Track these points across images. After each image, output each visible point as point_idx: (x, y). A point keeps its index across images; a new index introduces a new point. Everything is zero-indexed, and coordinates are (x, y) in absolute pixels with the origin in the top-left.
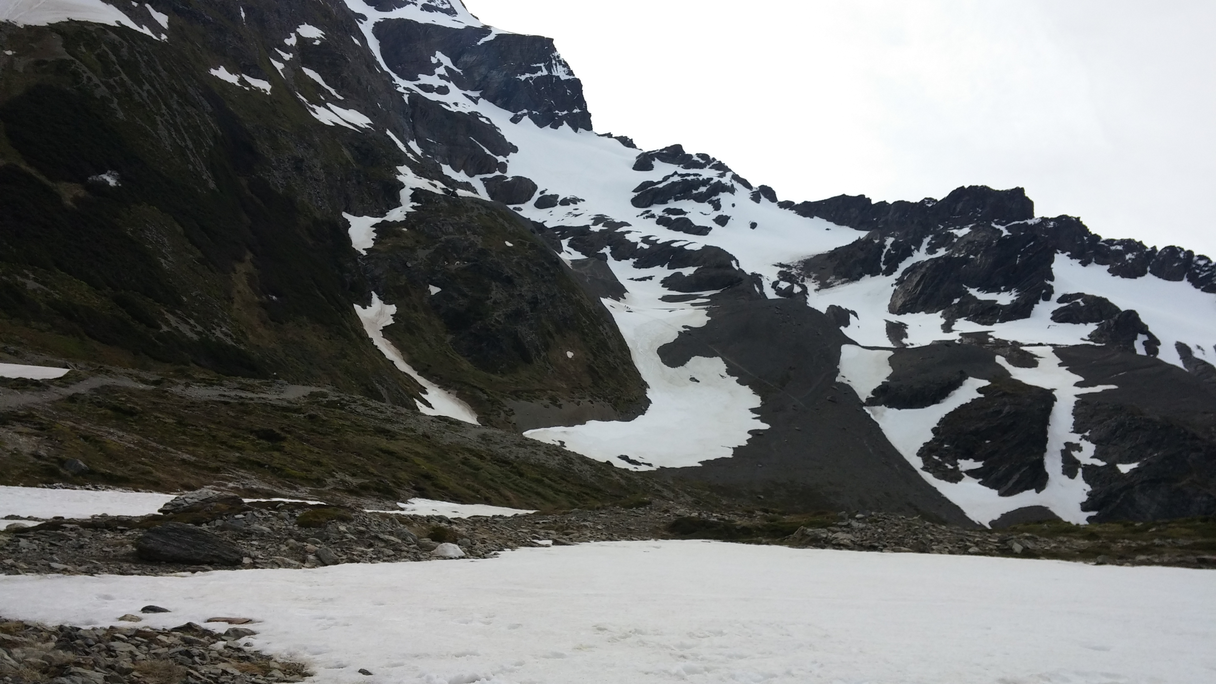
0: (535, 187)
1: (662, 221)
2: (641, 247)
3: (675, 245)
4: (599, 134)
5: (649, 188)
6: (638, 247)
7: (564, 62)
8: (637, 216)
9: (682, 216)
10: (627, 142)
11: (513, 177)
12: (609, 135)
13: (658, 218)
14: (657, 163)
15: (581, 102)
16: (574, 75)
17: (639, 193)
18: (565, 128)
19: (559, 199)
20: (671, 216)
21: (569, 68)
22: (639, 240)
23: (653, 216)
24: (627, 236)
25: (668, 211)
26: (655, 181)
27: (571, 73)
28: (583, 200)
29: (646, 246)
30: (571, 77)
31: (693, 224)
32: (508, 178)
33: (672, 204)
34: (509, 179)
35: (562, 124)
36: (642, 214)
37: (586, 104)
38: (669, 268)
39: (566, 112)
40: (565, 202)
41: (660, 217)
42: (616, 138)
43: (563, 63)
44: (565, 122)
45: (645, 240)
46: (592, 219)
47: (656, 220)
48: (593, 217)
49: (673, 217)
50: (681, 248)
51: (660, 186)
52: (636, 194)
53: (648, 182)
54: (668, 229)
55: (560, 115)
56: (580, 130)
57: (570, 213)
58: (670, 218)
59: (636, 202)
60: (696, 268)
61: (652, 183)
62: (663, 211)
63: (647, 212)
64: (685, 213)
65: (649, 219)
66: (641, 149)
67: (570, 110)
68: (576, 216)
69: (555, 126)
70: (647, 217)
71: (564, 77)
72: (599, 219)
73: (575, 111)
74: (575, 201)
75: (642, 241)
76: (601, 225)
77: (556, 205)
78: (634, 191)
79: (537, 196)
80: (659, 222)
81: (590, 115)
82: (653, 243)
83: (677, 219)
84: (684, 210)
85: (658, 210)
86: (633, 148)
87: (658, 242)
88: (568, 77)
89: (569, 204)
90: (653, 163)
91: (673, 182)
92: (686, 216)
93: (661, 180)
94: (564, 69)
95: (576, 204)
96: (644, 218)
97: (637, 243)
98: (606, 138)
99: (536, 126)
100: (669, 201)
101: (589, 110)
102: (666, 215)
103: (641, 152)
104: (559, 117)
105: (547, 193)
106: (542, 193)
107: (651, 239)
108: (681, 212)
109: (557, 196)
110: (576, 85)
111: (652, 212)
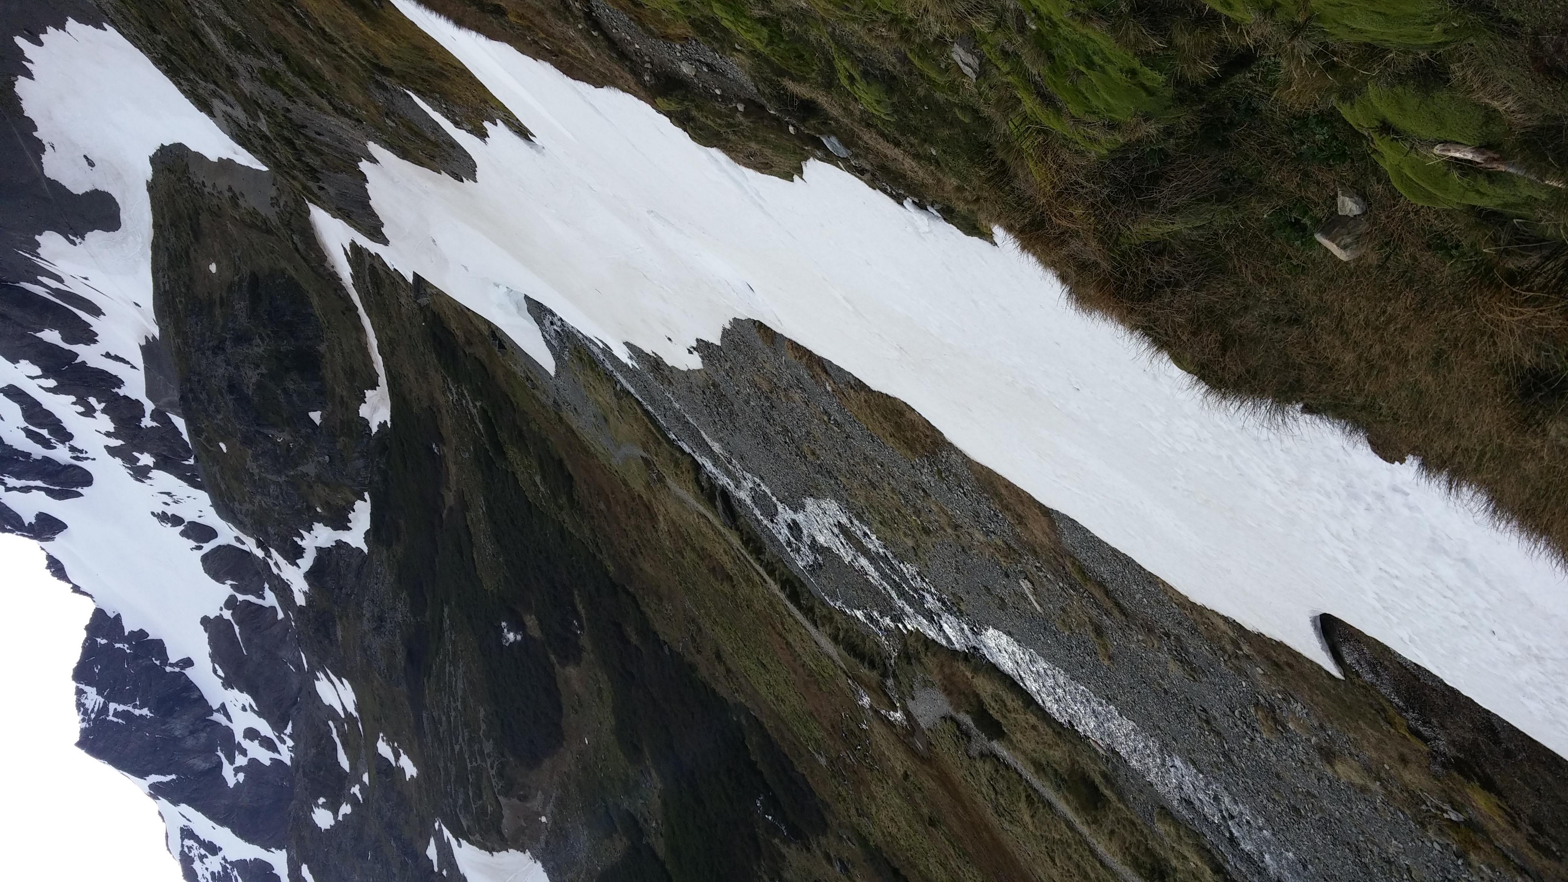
0: (205, 559)
1: (65, 436)
2: (99, 402)
3: (51, 383)
4: (89, 599)
5: (57, 488)
6: (103, 405)
7: (79, 710)
8: (94, 459)
9: (31, 427)
10: (57, 568)
11: (224, 583)
12: (76, 589)
13: (67, 443)
14: (29, 518)
15: (90, 650)
16: (77, 687)
17: (75, 489)
18: (130, 625)
19: (181, 528)
20: (48, 436)
21: (78, 700)
22: (97, 414)
23: (73, 449)
24: (111, 427)
25: (47, 444)
26: (43, 493)
27: (80, 693)
28: (153, 513)
29: (92, 400)
30: (82, 686)
31: (22, 409)
32: (231, 585)
33: (37, 451)
34: (229, 582)
35: (132, 633)
36: (87, 458)
37: (84, 644)
38: (77, 355)
39: (117, 645)
40: (176, 520)
41: (63, 443)
42: (69, 582)
43: (82, 709)
44: (126, 634)
45: (89, 412)
46: (150, 478)
47: (71, 443)
48: (148, 481)
49: (45, 432)
50: (45, 375)
51: (39, 483)
52: (79, 490)
53: (54, 497)
54: (60, 421)
55: (126, 646)
56: (112, 615)
57: (176, 502)
58: (50, 434)
59: (86, 479)
60: (39, 335)
61: (49, 492)
62: (55, 448)
63: (77, 458)
64: (26, 430)
65: (80, 448)
66: (43, 549)
67: (109, 646)
68: (169, 494)
69: (142, 633)
70: (81, 451)
71: (91, 691)
72: (141, 474)
73: (104, 641)
74: (163, 517)
75: (95, 410)
76: (140, 464)
77: (189, 523)
78: (80, 495)
79: (208, 547)
80: (70, 437)
81: (87, 628)
82: (81, 401)
83: (41, 426)
84: (24, 434)
85: (61, 454)
86: (52, 557)
87: (73, 398)
88: (87, 689)
89: (173, 515)
90: (33, 521)
91: (18, 478)
92: (26, 424)
93: (33, 491)
94: (86, 702)
95: (163, 512)
96: (86, 452)
97: (104, 411)
98: (84, 588)
99: (166, 645)
100: (40, 458)
101: (84, 635)
102: (53, 441)
103: (44, 544)
104: (130, 644)
105: (193, 544)
106: (199, 548)
107: (82, 409)
108: (30, 434)
109: (184, 534)
110: (82, 674)
111: (70, 454)
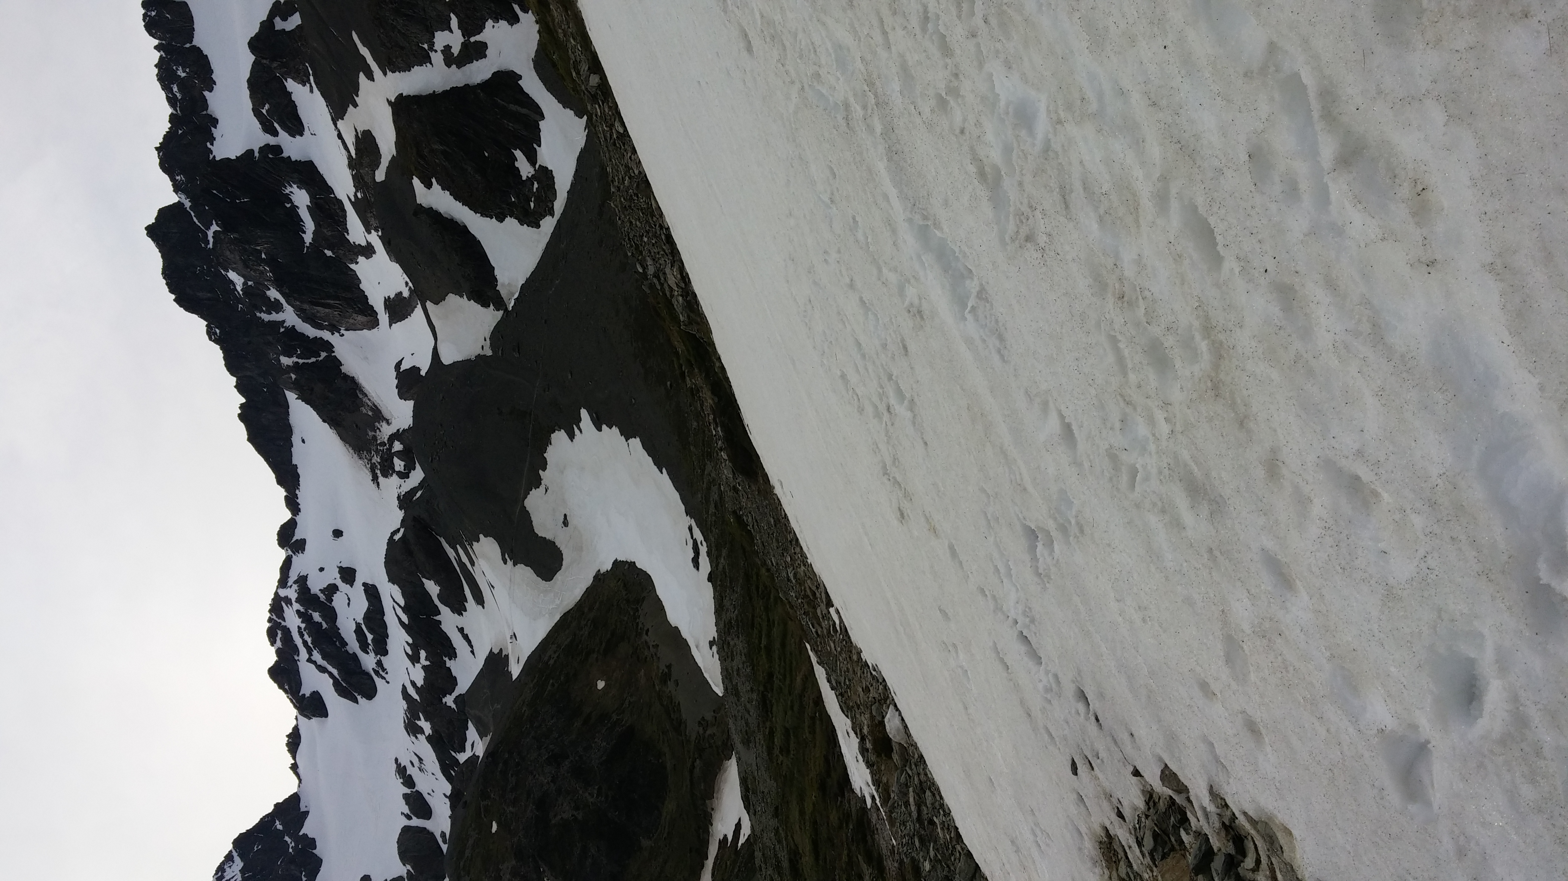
0: (406, 830)
1: (381, 649)
2: (426, 660)
3: (405, 619)
4: (297, 781)
5: (344, 685)
6: (428, 663)
7: (216, 873)
8: (388, 682)
9: (363, 627)
10: (294, 741)
11: (404, 865)
12: (294, 768)
13: (379, 656)
14: (306, 690)
15: (266, 823)
16: (231, 852)
17: (356, 694)
18: (308, 829)
19: (408, 791)
20: (370, 641)
21: (223, 863)
22: (418, 666)
23: (379, 663)
24: (420, 683)
25: (364, 647)
26: (331, 681)
27: (229, 858)
28: (396, 760)
29: (423, 654)
30: (235, 854)
31: (368, 609)
32: (408, 870)
33: (353, 645)
34: (409, 867)
35: (305, 835)
36: (384, 678)
37: (264, 817)
38: (438, 613)
39: (287, 838)
40: (409, 781)
41: (376, 654)
42: (294, 758)
43: (220, 874)
44: (301, 834)
45: (414, 659)
46: (417, 738)
47: (382, 658)
48: (413, 738)
49: (370, 637)
50: (404, 609)
51: (335, 672)
52: (359, 697)
53: (336, 690)
54: (387, 637)
55: (293, 844)
56: (303, 809)
57: (421, 769)
58: (373, 640)
59: (370, 693)
60: (424, 580)
61: (337, 685)
62: (368, 653)
63: (377, 673)
64: (358, 625)
65: (385, 666)
66: (296, 719)
67: (281, 834)
68: (420, 760)
69: (312, 843)
70: (384, 670)
71: (238, 864)
72: (412, 729)
73: (280, 827)
74: (401, 771)
75: (418, 662)
76: (418, 723)
77: (417, 791)
78: (356, 701)
79: (416, 822)
80: (385, 653)
81: (277, 806)
82: (415, 647)
83: (371, 631)
84: (354, 628)
85: (368, 661)
86: (298, 730)
87: (410, 641)
88: (237, 859)
89: (410, 776)
90: (308, 695)
91: (323, 658)
92: (362, 622)
93: (326, 675)
94: (228, 870)
95: (405, 767)
96: (387, 673)
97: (424, 667)
98: (301, 770)
99: (322, 869)
100: (351, 652)
101: (270, 809)
102: (370, 647)
103: (300, 717)
104: (297, 845)
105: (406, 810)
106: (409, 817)
107: (410, 653)
108: (359, 631)
109: (406, 797)
110: (243, 843)
111: (374, 666)
